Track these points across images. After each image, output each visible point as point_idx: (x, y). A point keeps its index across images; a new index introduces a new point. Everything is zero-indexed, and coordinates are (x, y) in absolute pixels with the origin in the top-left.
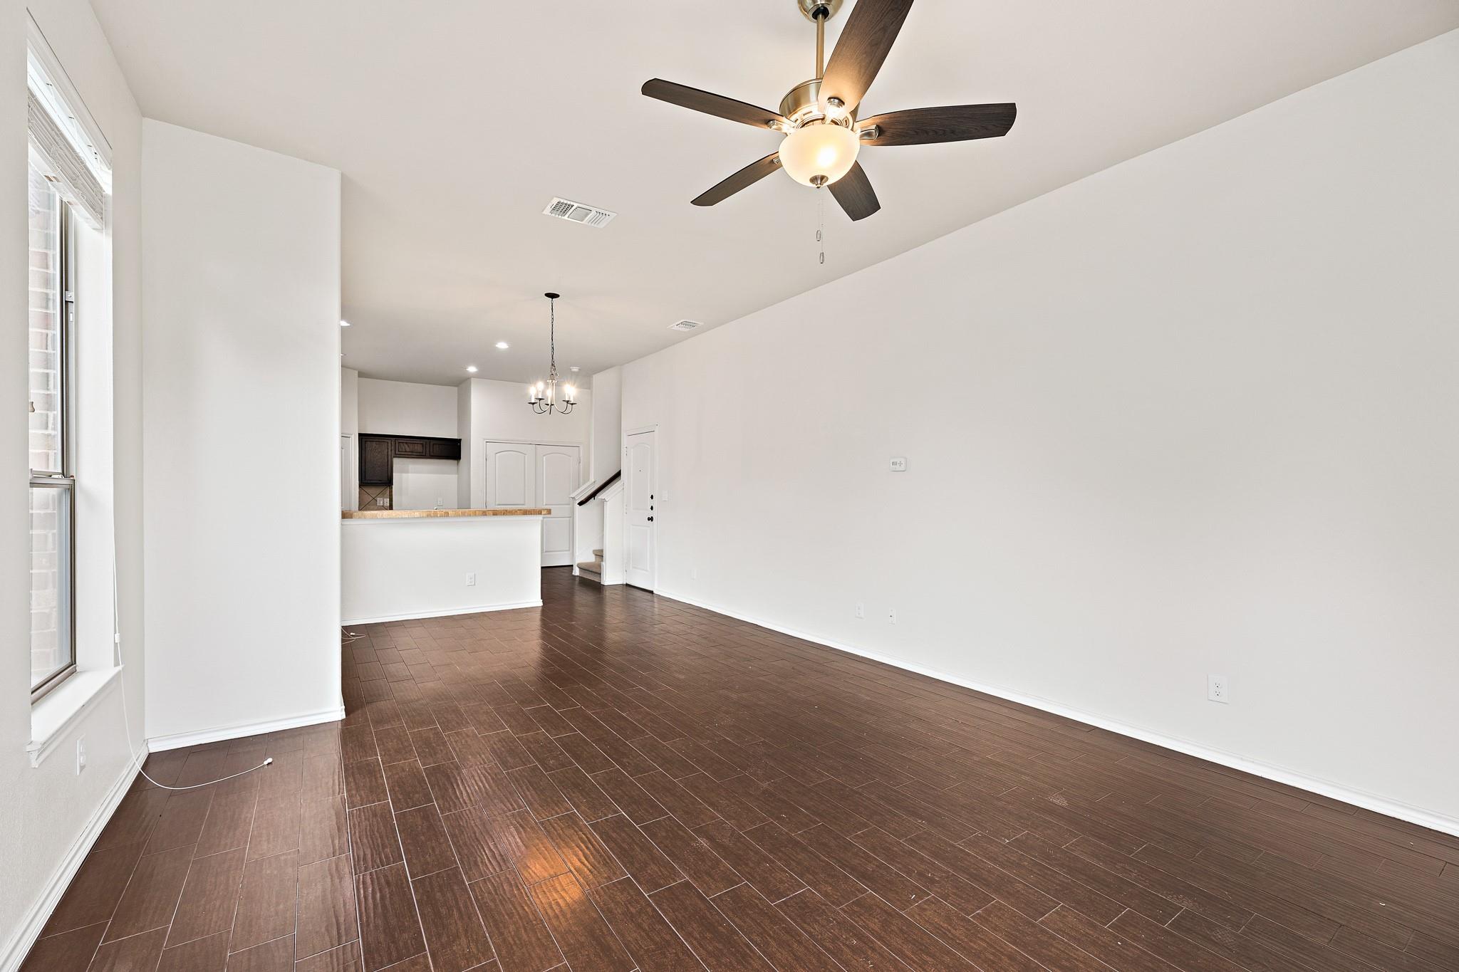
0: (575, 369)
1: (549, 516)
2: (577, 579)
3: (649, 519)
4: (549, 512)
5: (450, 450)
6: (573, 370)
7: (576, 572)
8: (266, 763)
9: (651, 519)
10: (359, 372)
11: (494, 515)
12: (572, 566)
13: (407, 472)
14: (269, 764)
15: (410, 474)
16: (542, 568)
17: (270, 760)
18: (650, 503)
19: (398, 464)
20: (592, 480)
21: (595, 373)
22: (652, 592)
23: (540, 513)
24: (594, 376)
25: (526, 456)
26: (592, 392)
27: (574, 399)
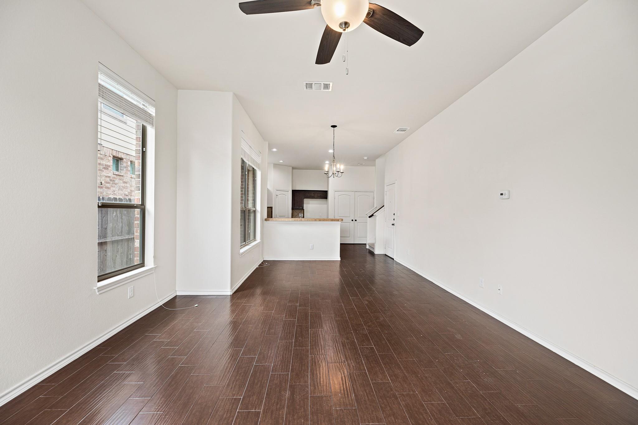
0: (366, 158)
1: (342, 222)
2: (368, 250)
3: (392, 225)
4: (342, 220)
5: (323, 195)
6: (365, 158)
7: (368, 247)
8: (195, 306)
9: (393, 225)
10: (292, 167)
11: (319, 221)
12: (366, 244)
13: (309, 204)
14: (196, 306)
15: (310, 205)
16: (341, 244)
17: (197, 305)
18: (393, 217)
19: (306, 201)
20: (375, 207)
21: (377, 158)
22: (393, 259)
23: (338, 220)
24: (377, 160)
25: (351, 197)
26: (376, 167)
27: (343, 171)
